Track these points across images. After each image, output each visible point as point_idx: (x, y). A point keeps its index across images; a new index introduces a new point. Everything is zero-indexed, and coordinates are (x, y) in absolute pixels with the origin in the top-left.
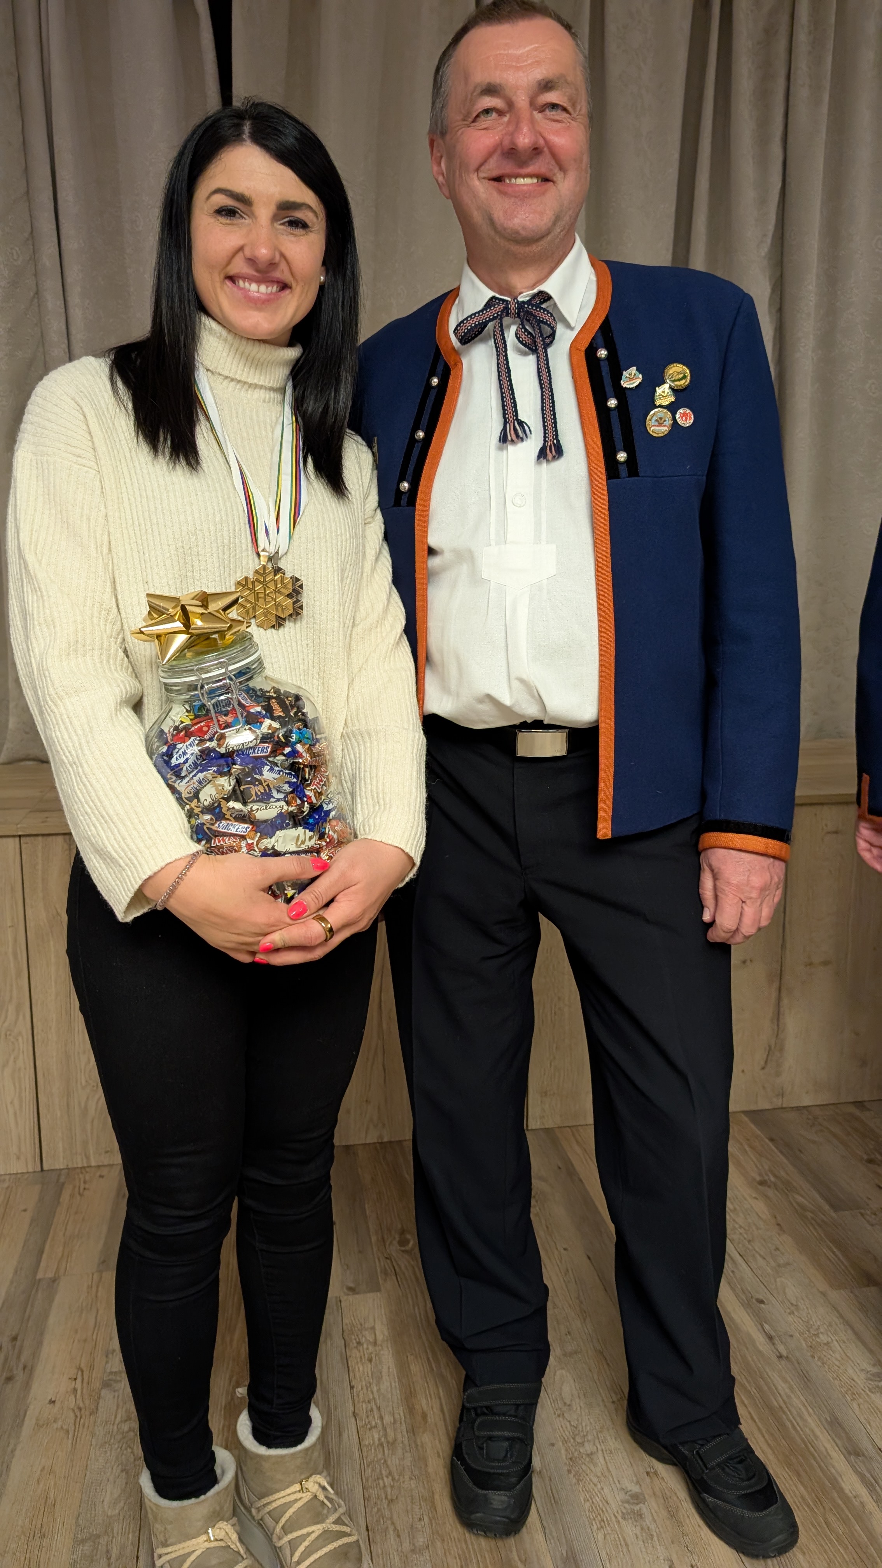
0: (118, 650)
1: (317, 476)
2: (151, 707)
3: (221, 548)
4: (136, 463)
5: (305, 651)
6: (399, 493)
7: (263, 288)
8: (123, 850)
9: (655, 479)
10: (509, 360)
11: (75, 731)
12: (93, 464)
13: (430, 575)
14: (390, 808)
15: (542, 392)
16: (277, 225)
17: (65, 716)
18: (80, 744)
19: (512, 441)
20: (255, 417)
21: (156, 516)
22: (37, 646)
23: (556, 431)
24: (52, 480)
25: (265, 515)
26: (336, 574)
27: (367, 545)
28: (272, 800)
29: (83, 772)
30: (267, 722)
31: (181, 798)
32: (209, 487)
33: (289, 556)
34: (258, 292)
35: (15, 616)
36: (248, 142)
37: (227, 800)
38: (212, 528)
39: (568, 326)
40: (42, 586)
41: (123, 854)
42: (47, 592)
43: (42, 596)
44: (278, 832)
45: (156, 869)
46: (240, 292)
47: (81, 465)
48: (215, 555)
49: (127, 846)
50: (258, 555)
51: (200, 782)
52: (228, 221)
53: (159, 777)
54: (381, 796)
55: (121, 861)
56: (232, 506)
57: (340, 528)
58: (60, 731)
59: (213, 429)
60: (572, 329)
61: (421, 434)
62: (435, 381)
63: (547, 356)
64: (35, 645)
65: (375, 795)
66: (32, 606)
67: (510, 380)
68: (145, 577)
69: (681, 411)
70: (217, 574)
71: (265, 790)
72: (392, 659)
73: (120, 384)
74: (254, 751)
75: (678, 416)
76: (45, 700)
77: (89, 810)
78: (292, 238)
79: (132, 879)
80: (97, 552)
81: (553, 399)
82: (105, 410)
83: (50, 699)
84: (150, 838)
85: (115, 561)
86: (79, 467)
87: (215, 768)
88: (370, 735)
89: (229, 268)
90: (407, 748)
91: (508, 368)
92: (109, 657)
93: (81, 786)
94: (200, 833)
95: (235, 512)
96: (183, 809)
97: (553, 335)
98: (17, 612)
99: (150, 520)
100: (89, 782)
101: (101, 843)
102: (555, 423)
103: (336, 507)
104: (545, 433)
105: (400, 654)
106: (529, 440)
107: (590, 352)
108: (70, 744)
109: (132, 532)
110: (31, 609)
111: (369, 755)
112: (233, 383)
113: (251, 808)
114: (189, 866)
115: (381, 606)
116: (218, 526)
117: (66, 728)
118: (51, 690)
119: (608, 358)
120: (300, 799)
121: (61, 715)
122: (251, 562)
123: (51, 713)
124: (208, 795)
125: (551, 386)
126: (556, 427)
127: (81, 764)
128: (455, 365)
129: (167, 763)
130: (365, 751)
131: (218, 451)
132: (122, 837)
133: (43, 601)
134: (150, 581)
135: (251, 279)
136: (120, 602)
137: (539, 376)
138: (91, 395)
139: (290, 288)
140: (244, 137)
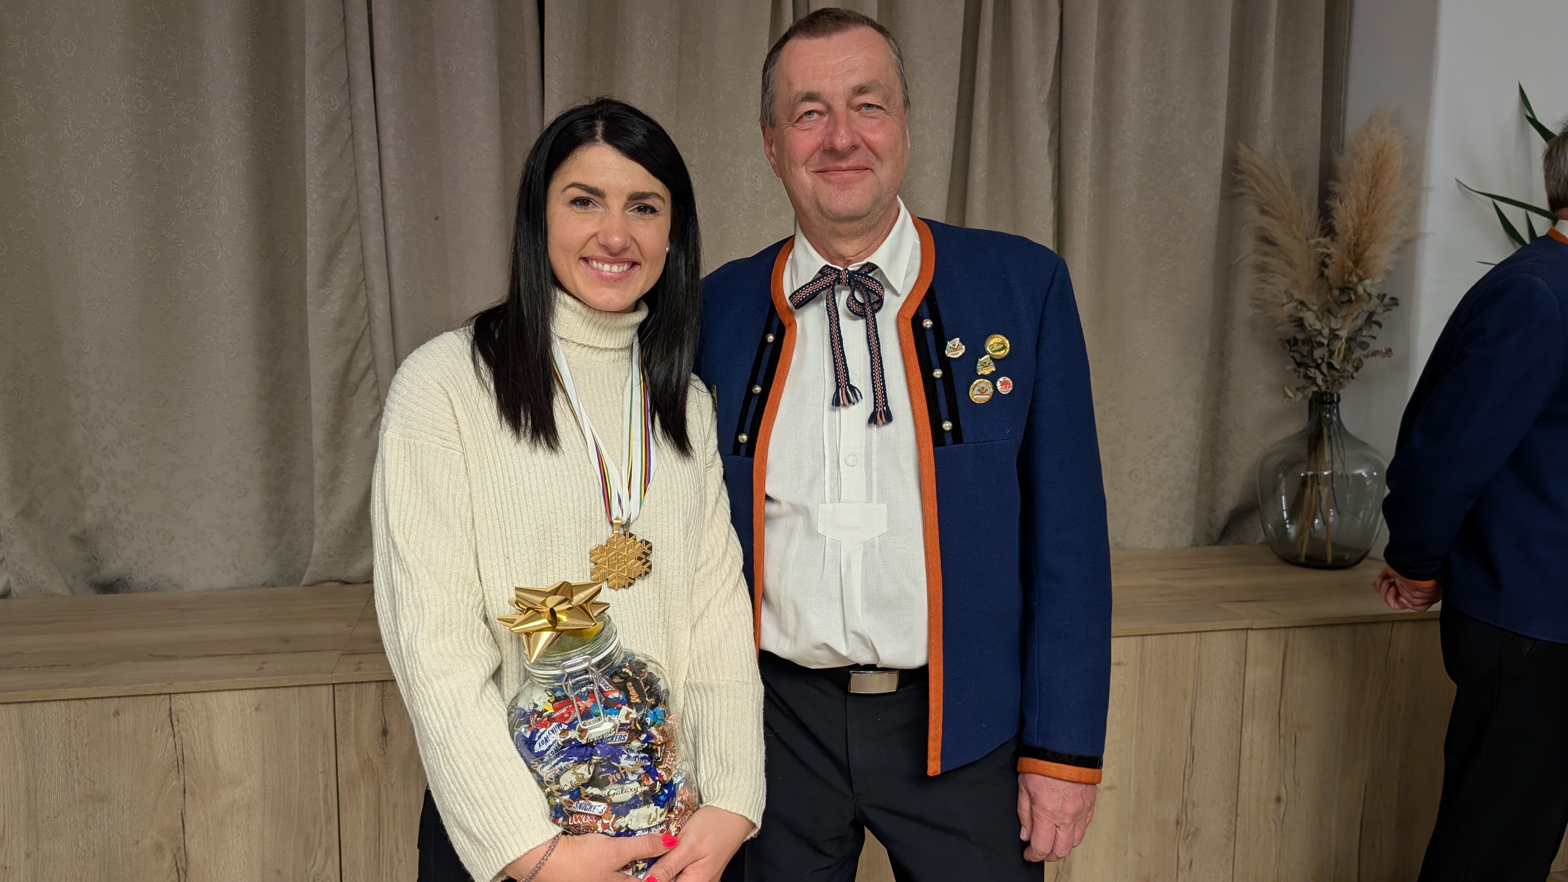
0: (480, 623)
1: (664, 437)
2: (510, 674)
3: (578, 522)
4: (499, 444)
5: (652, 604)
6: (737, 443)
7: (615, 268)
8: (488, 833)
9: (978, 444)
10: (841, 329)
11: (443, 714)
12: (458, 446)
13: (766, 518)
14: (733, 772)
15: (872, 358)
16: (628, 213)
17: (433, 699)
18: (448, 727)
19: (844, 405)
20: (606, 381)
21: (518, 496)
22: (406, 626)
23: (886, 398)
24: (419, 461)
25: (617, 486)
26: (682, 533)
27: (708, 491)
28: (627, 782)
29: (451, 754)
30: (625, 709)
31: (542, 781)
32: (567, 465)
33: (640, 520)
34: (611, 272)
35: (381, 586)
36: (601, 142)
37: (586, 786)
38: (571, 505)
39: (895, 292)
40: (411, 569)
41: (487, 836)
42: (416, 575)
43: (411, 578)
44: (631, 811)
45: (519, 855)
46: (593, 272)
47: (447, 447)
48: (573, 530)
49: (492, 830)
50: (612, 523)
51: (561, 769)
52: (583, 211)
53: (523, 762)
54: (724, 757)
55: (485, 842)
56: (588, 481)
57: (686, 488)
58: (427, 711)
59: (569, 401)
60: (898, 295)
61: (758, 389)
62: (771, 338)
63: (875, 320)
64: (404, 625)
65: (719, 755)
66: (401, 586)
67: (842, 348)
68: (506, 552)
69: (1001, 379)
70: (575, 547)
71: (622, 776)
72: (731, 602)
73: (482, 363)
74: (612, 739)
75: (998, 384)
76: (414, 680)
77: (455, 790)
78: (642, 223)
79: (496, 861)
80: (462, 531)
81: (882, 366)
82: (469, 393)
83: (419, 680)
84: (514, 824)
85: (479, 539)
86: (444, 449)
87: (576, 758)
88: (712, 690)
89: (584, 250)
90: (748, 704)
91: (840, 336)
92: (473, 632)
93: (448, 767)
94: (558, 813)
95: (591, 487)
96: (544, 792)
97: (880, 302)
98: (382, 582)
99: (513, 500)
100: (456, 764)
101: (465, 823)
102: (885, 389)
103: (682, 467)
104: (875, 399)
105: (739, 595)
106: (860, 403)
107: (917, 321)
108: (438, 725)
109: (494, 510)
110: (399, 589)
111: (712, 710)
112: (585, 349)
113: (609, 793)
114: (551, 849)
115: (721, 551)
116: (576, 504)
117: (435, 710)
118: (420, 672)
119: (933, 327)
120: (654, 779)
121: (430, 697)
122: (604, 530)
123: (420, 693)
124: (568, 780)
125: (880, 354)
126: (885, 394)
127: (448, 747)
128: (790, 325)
129: (531, 749)
130: (707, 705)
131: (574, 424)
132: (486, 820)
133: (412, 583)
134: (511, 557)
135: (604, 261)
136: (482, 575)
137: (869, 343)
138: (456, 380)
139: (640, 264)
140: (597, 137)
